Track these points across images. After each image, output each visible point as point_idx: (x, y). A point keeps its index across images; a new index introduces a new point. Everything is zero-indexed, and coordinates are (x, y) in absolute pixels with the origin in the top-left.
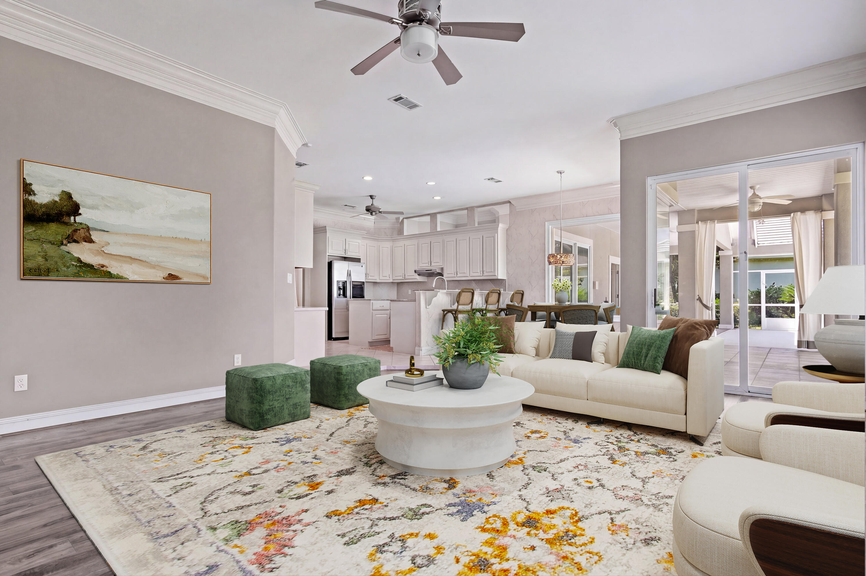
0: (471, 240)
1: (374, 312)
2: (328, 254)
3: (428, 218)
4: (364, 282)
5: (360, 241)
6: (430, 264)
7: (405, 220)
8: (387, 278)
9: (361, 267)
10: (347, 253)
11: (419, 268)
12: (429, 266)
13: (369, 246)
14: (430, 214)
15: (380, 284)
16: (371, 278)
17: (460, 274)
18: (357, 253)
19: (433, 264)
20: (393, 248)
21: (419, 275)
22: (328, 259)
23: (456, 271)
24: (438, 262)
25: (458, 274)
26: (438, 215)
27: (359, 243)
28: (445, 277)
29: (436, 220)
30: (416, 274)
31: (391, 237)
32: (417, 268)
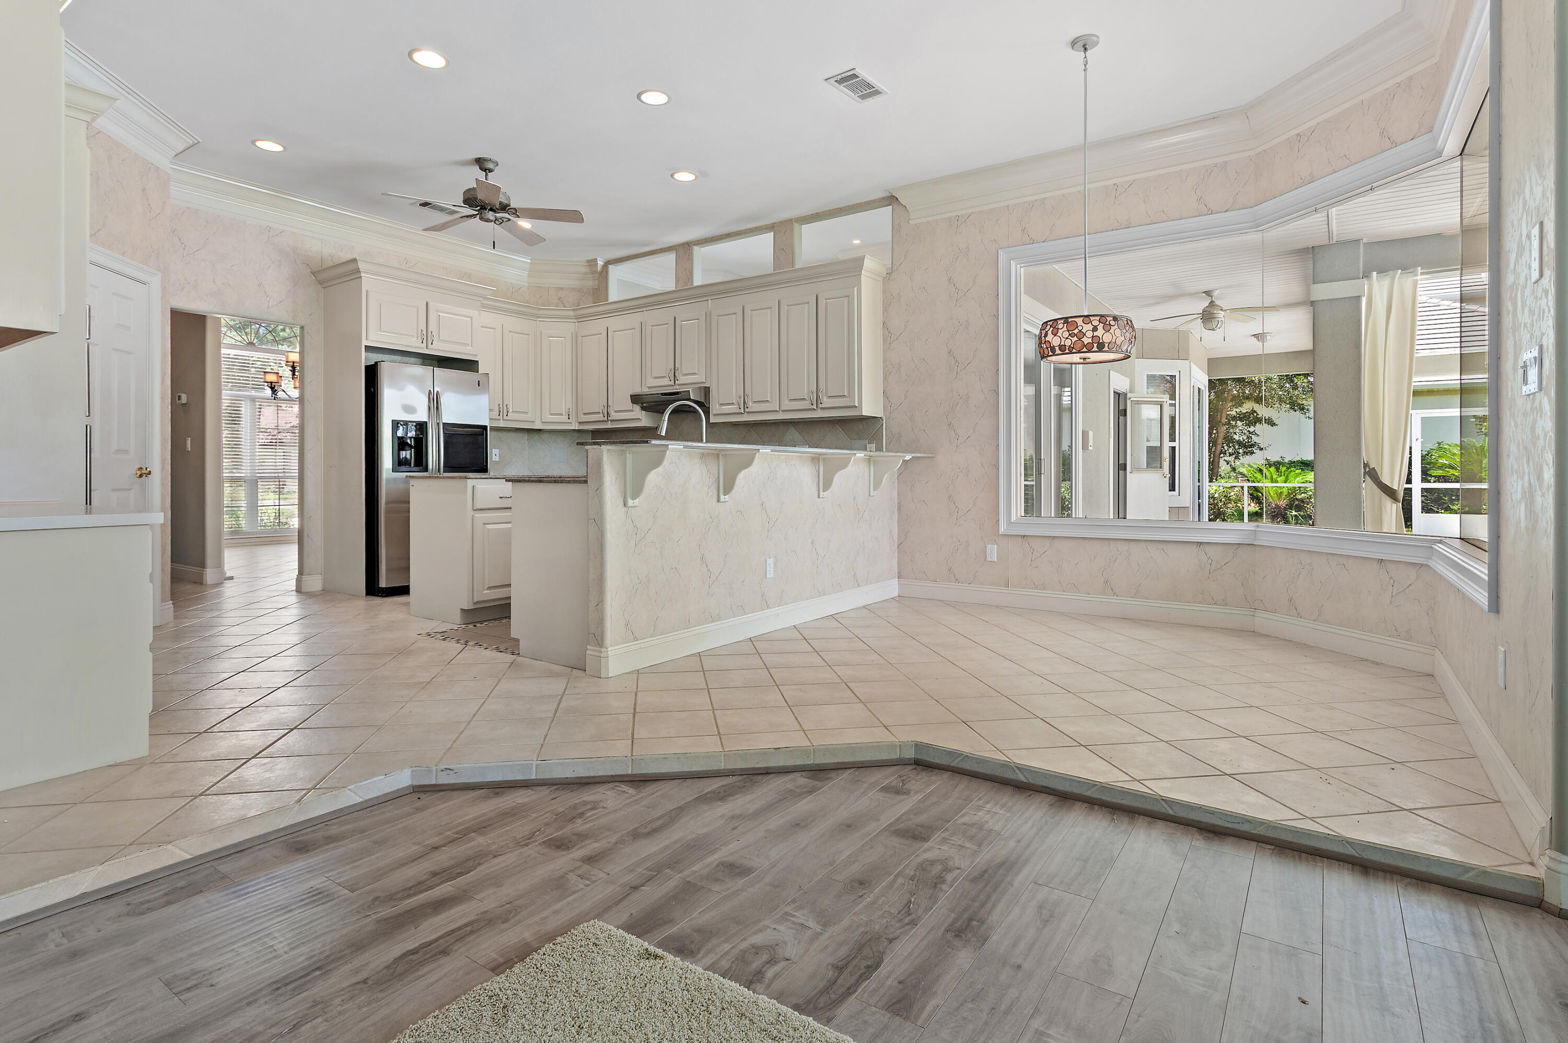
0: (784, 308)
1: (478, 515)
2: (365, 343)
3: (671, 257)
4: (485, 428)
5: (474, 313)
6: (672, 379)
7: (611, 267)
8: (564, 418)
9: (479, 385)
10: (430, 342)
11: (646, 390)
12: (672, 383)
13: (510, 332)
14: (675, 246)
15: (545, 436)
16: (508, 418)
17: (754, 405)
18: (467, 345)
19: (682, 379)
20: (580, 338)
21: (643, 408)
22: (365, 359)
23: (742, 395)
24: (695, 374)
25: (750, 404)
26: (696, 248)
27: (471, 318)
28: (715, 415)
29: (692, 260)
30: (637, 408)
31: (573, 310)
32: (638, 390)
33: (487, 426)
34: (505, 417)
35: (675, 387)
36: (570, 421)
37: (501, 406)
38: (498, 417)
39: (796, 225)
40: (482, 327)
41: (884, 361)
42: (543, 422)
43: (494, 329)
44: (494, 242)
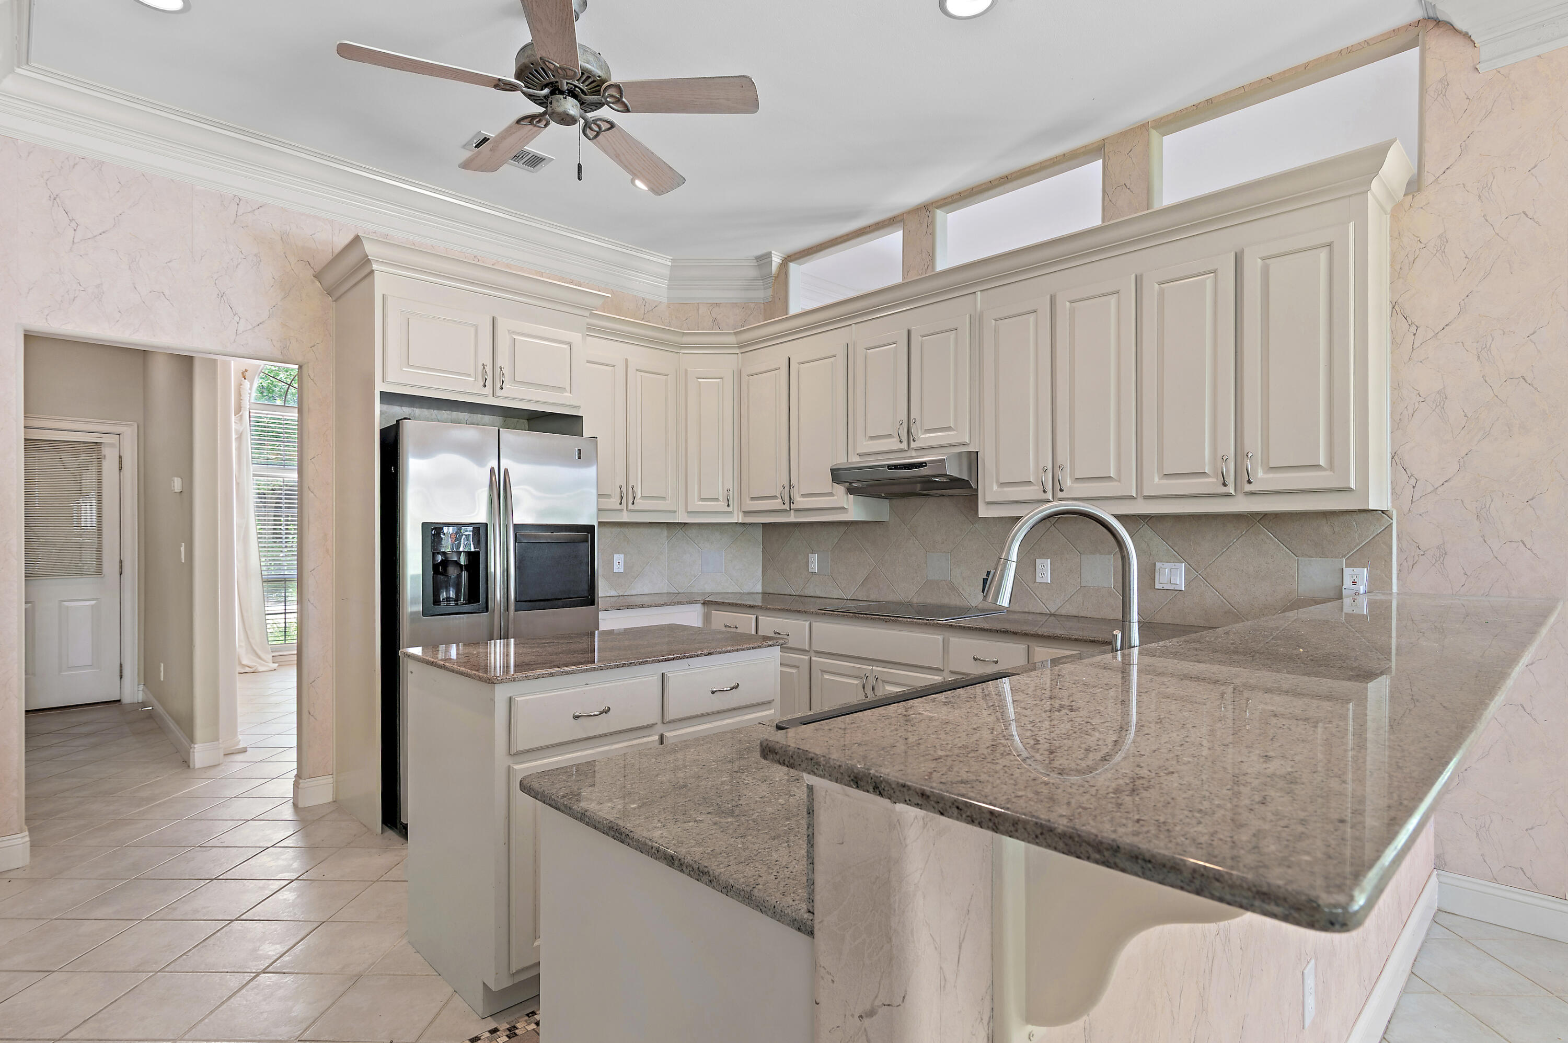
0: (1153, 288)
2: (380, 387)
3: (895, 236)
4: (590, 529)
5: (575, 337)
6: (904, 438)
7: (792, 266)
8: (721, 505)
9: (580, 458)
10: (499, 386)
11: (855, 460)
12: (904, 445)
13: (637, 370)
14: (903, 214)
15: (693, 532)
16: (636, 507)
17: (1076, 485)
18: (563, 389)
19: (923, 438)
20: (745, 378)
21: (851, 491)
22: (380, 415)
23: (1050, 466)
24: (948, 429)
25: (1068, 483)
26: (939, 213)
27: (570, 344)
28: (989, 503)
29: (933, 234)
30: (840, 489)
31: (735, 333)
32: (841, 460)
33: (593, 526)
34: (630, 507)
35: (908, 454)
36: (730, 509)
37: (624, 489)
38: (619, 507)
39: (1154, 134)
40: (588, 362)
41: (1393, 389)
42: (688, 512)
43: (613, 366)
44: (579, 166)
